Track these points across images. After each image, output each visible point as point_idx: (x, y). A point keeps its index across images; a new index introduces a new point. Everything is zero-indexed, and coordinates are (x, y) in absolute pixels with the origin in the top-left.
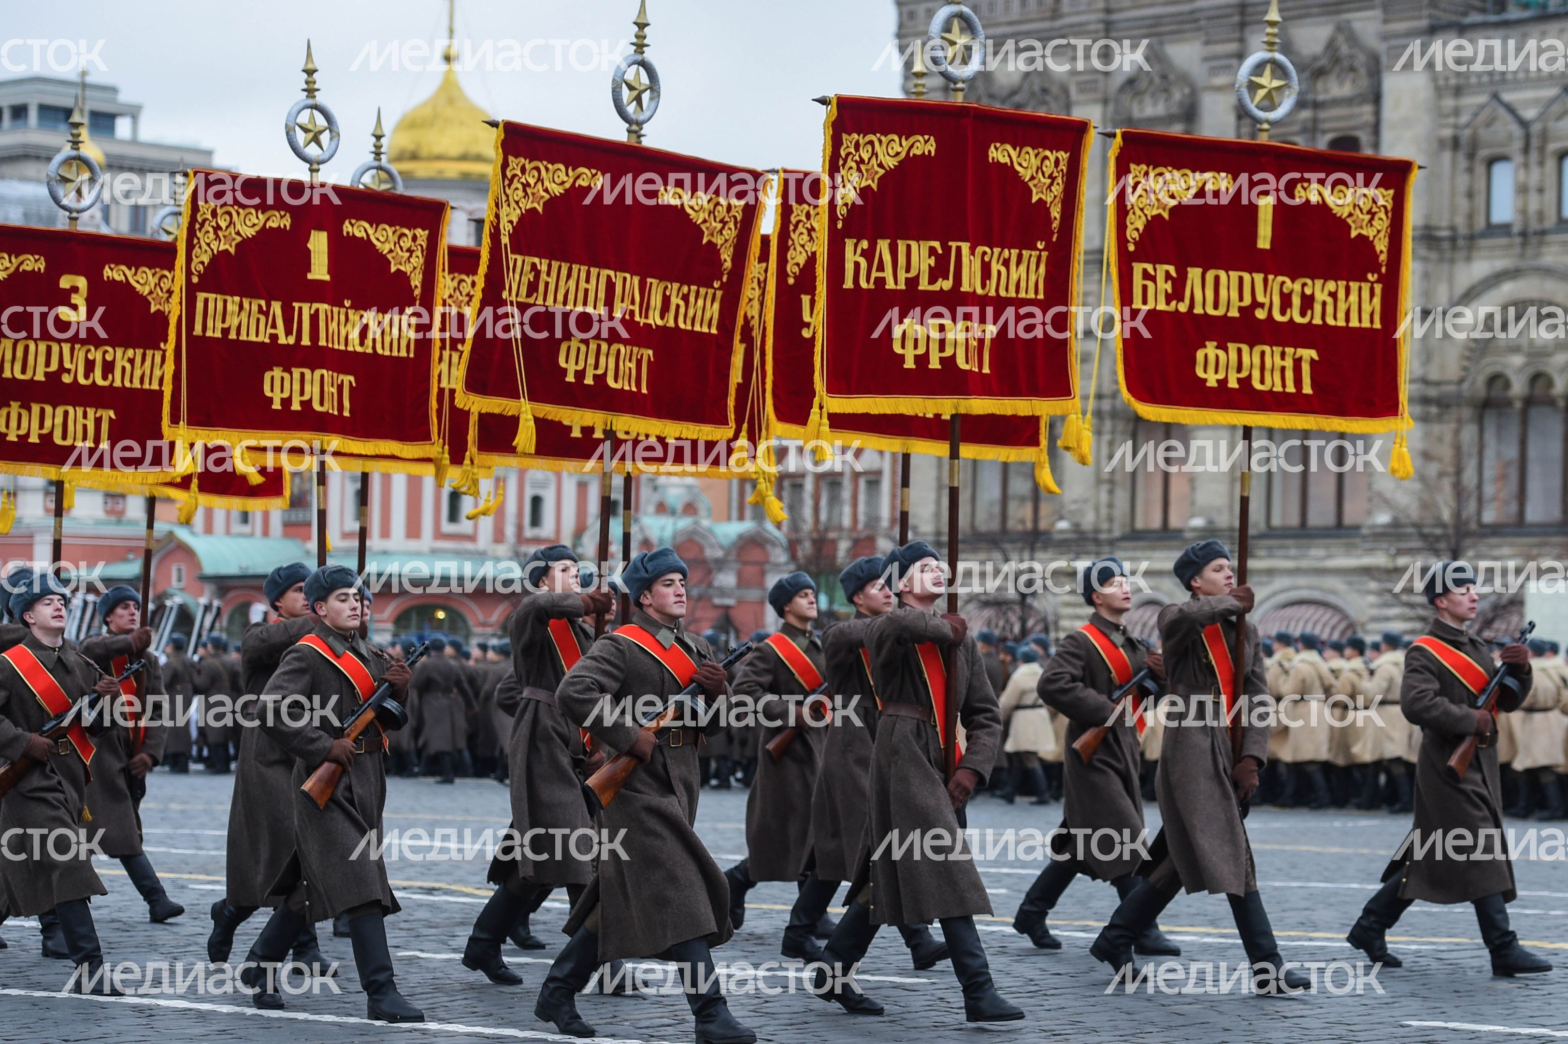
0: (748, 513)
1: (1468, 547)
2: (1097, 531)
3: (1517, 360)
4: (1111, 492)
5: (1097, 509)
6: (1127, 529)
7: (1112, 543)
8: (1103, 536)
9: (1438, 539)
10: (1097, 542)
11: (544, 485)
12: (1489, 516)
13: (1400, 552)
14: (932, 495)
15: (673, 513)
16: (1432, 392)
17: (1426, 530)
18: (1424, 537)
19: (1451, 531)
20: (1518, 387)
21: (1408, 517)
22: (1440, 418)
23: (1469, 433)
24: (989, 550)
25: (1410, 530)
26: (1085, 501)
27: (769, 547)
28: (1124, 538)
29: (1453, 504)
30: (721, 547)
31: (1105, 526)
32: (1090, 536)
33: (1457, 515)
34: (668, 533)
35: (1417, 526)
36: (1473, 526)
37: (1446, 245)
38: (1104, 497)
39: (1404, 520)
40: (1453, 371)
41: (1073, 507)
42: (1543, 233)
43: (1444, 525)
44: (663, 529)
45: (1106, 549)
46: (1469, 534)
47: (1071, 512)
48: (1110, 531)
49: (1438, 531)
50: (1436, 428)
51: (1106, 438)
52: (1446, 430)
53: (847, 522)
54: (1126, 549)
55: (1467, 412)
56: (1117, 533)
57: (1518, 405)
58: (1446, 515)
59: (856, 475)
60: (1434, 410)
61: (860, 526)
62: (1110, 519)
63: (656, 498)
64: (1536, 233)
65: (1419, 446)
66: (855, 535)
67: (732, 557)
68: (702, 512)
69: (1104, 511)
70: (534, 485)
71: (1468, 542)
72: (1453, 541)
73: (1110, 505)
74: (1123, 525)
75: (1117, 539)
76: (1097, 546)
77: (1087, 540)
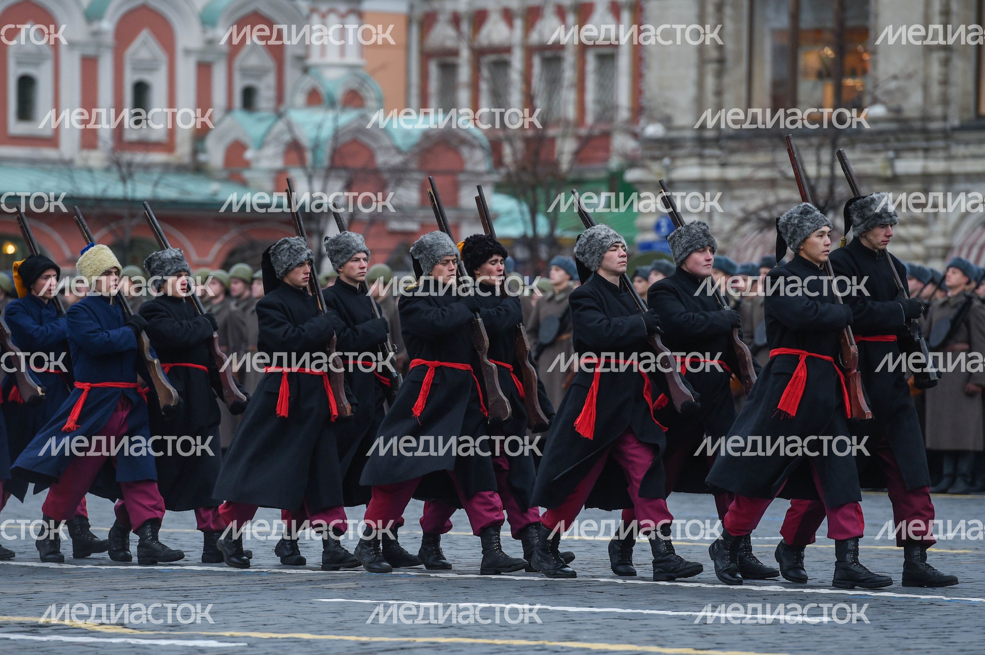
0: (433, 101)
2: (926, 118)
4: (946, 63)
5: (926, 87)
6: (971, 115)
7: (947, 134)
8: (935, 125)
10: (926, 133)
11: (151, 68)
14: (692, 74)
15: (332, 104)
24: (774, 149)
26: (910, 76)
27: (465, 151)
28: (963, 128)
30: (399, 151)
31: (937, 110)
32: (918, 125)
34: (327, 132)
38: (936, 70)
41: (893, 85)
44: (320, 126)
45: (941, 143)
47: (888, 93)
48: (945, 118)
53: (571, 112)
54: (967, 143)
56: (955, 122)
59: (583, 48)
61: (590, 119)
62: (945, 101)
63: (307, 82)
66: (583, 132)
67: (413, 165)
68: (371, 103)
69: (936, 90)
70: (138, 67)
73: (945, 82)
74: (964, 109)
75: (954, 129)
76: (928, 139)
77: (911, 130)
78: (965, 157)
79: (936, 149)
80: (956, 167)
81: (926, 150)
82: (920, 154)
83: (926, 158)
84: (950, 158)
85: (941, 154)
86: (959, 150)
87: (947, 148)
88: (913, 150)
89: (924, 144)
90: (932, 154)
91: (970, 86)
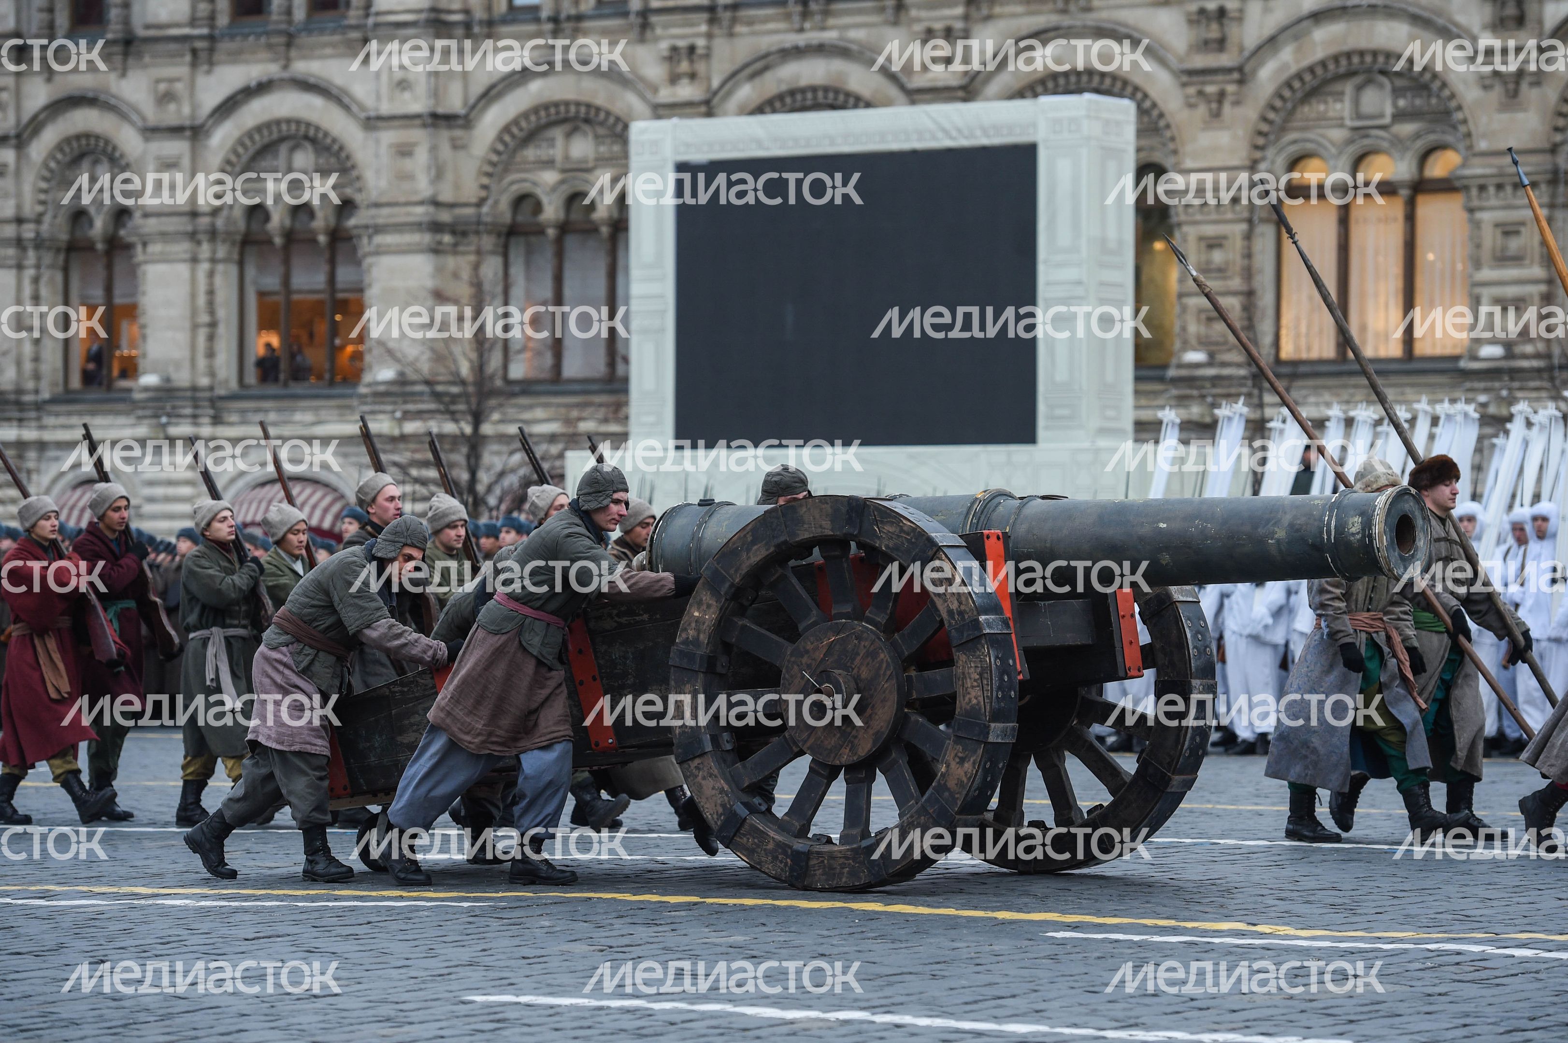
1: (493, 409)
2: (19, 391)
3: (550, 177)
5: (19, 363)
6: (60, 389)
7: (39, 406)
8: (28, 398)
9: (454, 399)
10: (20, 405)
12: (518, 371)
13: (408, 416)
16: (445, 217)
17: (440, 388)
18: (437, 396)
19: (471, 389)
20: (552, 211)
21: (417, 371)
22: (454, 250)
23: (491, 268)
25: (419, 388)
28: (54, 401)
29: (474, 356)
31: (30, 385)
32: (12, 397)
33: (480, 368)
35: (427, 383)
36: (499, 383)
37: (460, 31)
39: (412, 376)
40: (470, 191)
42: (579, 18)
43: (463, 383)
45: (33, 414)
46: (495, 393)
48: (37, 392)
49: (455, 390)
50: (451, 262)
51: (30, 273)
52: (462, 263)
54: (57, 415)
55: (488, 242)
56: (46, 395)
57: (551, 232)
58: (465, 369)
60: (447, 238)
62: (37, 376)
64: (569, 18)
65: (429, 283)
69: (28, 366)
71: (493, 402)
72: (474, 400)
73: (36, 359)
74: (54, 384)
75: (46, 402)
76: (21, 410)
77: (7, 402)
78: (55, 427)
79: (29, 419)
80: (48, 436)
81: (20, 420)
82: (15, 423)
83: (20, 427)
84: (42, 427)
85: (33, 424)
86: (50, 421)
87: (38, 419)
88: (9, 419)
89: (17, 414)
90: (25, 423)
91: (59, 364)
